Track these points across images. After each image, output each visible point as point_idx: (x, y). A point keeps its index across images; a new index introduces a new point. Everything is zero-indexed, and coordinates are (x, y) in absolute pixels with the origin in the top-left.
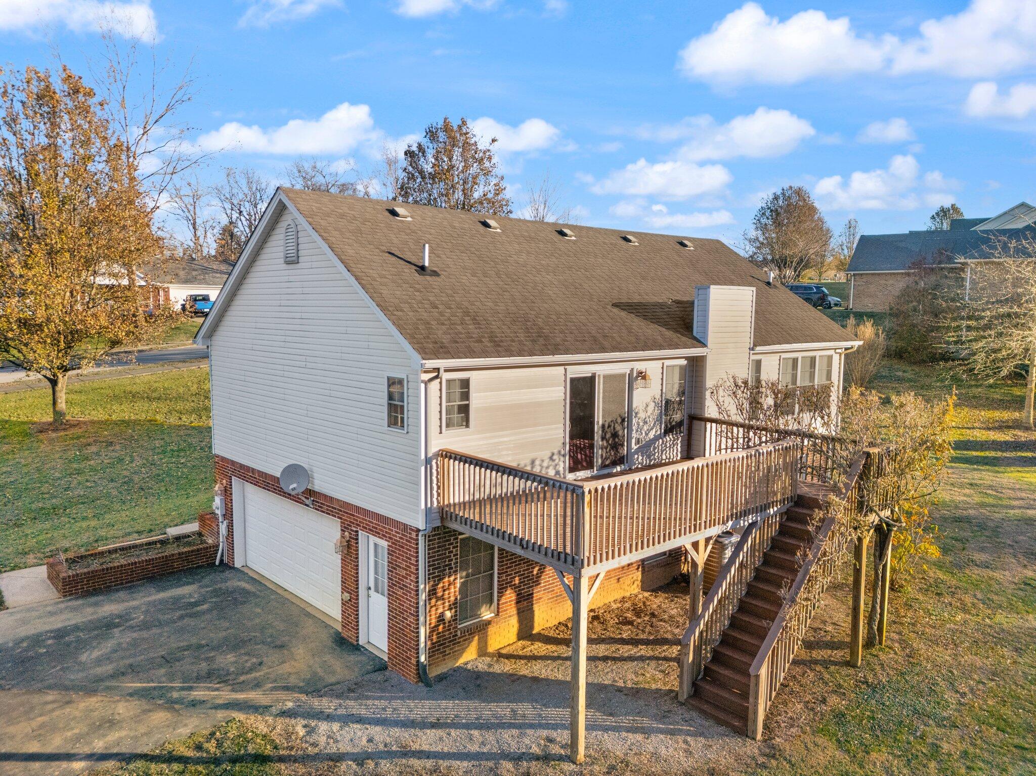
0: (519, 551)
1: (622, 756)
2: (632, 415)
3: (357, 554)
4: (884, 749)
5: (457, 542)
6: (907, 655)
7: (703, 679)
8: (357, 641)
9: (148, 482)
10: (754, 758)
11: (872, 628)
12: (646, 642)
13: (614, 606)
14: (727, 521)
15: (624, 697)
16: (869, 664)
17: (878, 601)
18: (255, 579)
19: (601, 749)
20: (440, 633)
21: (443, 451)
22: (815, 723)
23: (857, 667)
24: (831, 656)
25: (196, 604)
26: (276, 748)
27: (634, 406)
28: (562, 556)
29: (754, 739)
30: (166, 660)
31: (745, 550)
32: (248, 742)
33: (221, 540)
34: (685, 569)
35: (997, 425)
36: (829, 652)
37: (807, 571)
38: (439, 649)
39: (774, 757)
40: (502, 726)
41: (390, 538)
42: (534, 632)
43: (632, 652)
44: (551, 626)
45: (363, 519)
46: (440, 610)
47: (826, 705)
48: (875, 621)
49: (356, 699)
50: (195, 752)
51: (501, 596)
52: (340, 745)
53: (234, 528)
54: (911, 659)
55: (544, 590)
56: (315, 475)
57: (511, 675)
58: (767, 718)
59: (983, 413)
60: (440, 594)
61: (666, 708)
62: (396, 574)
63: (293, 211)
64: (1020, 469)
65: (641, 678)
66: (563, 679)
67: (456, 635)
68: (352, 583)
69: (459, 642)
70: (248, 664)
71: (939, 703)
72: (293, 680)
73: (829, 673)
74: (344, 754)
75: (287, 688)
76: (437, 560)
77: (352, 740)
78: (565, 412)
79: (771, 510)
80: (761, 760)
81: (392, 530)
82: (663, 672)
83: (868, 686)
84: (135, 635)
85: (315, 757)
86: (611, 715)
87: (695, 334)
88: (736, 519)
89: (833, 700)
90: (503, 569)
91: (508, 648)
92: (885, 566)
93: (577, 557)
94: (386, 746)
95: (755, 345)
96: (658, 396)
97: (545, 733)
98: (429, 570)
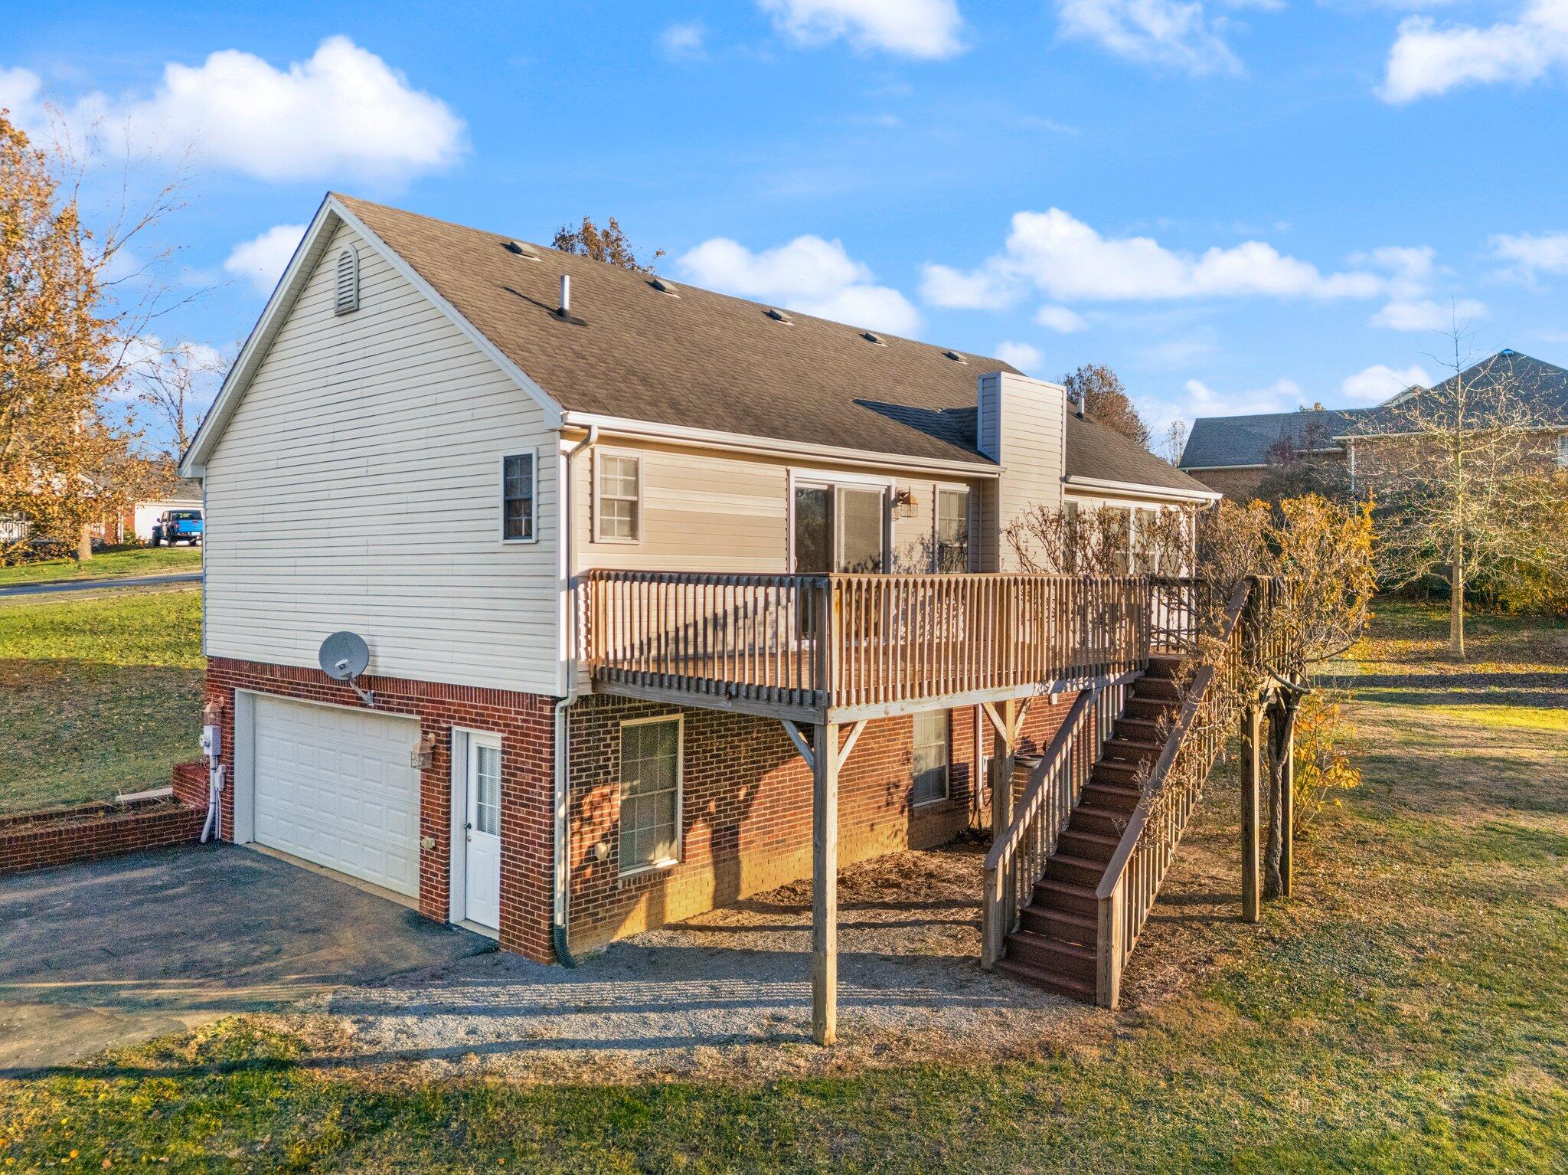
0: (724, 705)
1: (899, 1033)
2: (890, 559)
3: (449, 768)
4: (1312, 1014)
5: (617, 731)
6: (1327, 908)
7: (1021, 931)
8: (447, 916)
9: (86, 740)
10: (1110, 1029)
11: (1272, 867)
12: (924, 906)
13: (868, 867)
14: (1048, 680)
15: (893, 967)
16: (1271, 918)
17: (1279, 823)
18: (268, 857)
19: (862, 1026)
20: (588, 881)
21: (595, 570)
22: (1199, 988)
23: (1254, 922)
24: (1212, 911)
25: (163, 888)
26: (305, 1049)
27: (893, 545)
28: (796, 695)
29: (1107, 1007)
30: (109, 954)
31: (1075, 732)
32: (256, 1044)
33: (212, 800)
34: (976, 823)
35: (1413, 657)
36: (1210, 907)
37: (1175, 746)
38: (587, 909)
39: (1141, 1025)
40: (698, 1006)
41: (506, 725)
42: (741, 898)
43: (902, 917)
44: (770, 890)
45: (460, 705)
46: (587, 843)
47: (1214, 965)
48: (1275, 855)
49: (443, 987)
50: (159, 1062)
51: (688, 831)
52: (419, 1040)
53: (236, 776)
54: (1334, 912)
55: (758, 829)
56: (379, 651)
57: (706, 948)
58: (1124, 983)
59: (1391, 644)
60: (587, 815)
61: (963, 977)
62: (516, 782)
63: (355, 228)
64: (1454, 707)
65: (919, 945)
66: (793, 950)
67: (616, 888)
68: (439, 818)
69: (620, 901)
70: (257, 953)
71: (1386, 960)
72: (334, 969)
73: (1212, 930)
74: (426, 1050)
75: (324, 980)
76: (585, 756)
77: (439, 1034)
78: (788, 540)
79: (1111, 675)
80: (1121, 1031)
81: (510, 712)
82: (954, 936)
83: (1275, 942)
84: (53, 926)
85: (373, 1058)
86: (875, 986)
87: (980, 448)
88: (1060, 679)
89: (1225, 960)
90: (692, 786)
91: (700, 917)
92: (1286, 768)
93: (819, 692)
94: (499, 1036)
95: (1068, 474)
96: (927, 537)
97: (769, 1011)
98: (572, 772)
